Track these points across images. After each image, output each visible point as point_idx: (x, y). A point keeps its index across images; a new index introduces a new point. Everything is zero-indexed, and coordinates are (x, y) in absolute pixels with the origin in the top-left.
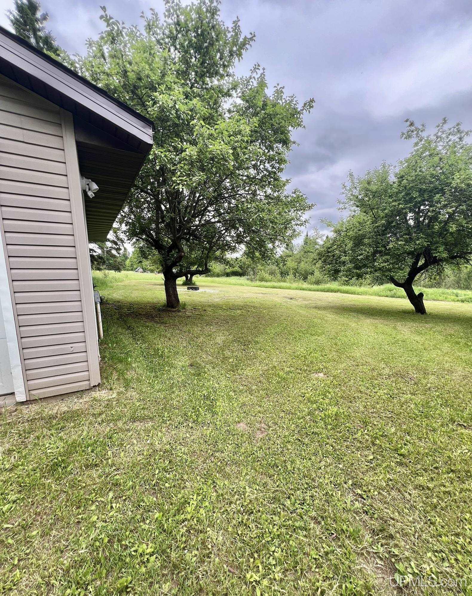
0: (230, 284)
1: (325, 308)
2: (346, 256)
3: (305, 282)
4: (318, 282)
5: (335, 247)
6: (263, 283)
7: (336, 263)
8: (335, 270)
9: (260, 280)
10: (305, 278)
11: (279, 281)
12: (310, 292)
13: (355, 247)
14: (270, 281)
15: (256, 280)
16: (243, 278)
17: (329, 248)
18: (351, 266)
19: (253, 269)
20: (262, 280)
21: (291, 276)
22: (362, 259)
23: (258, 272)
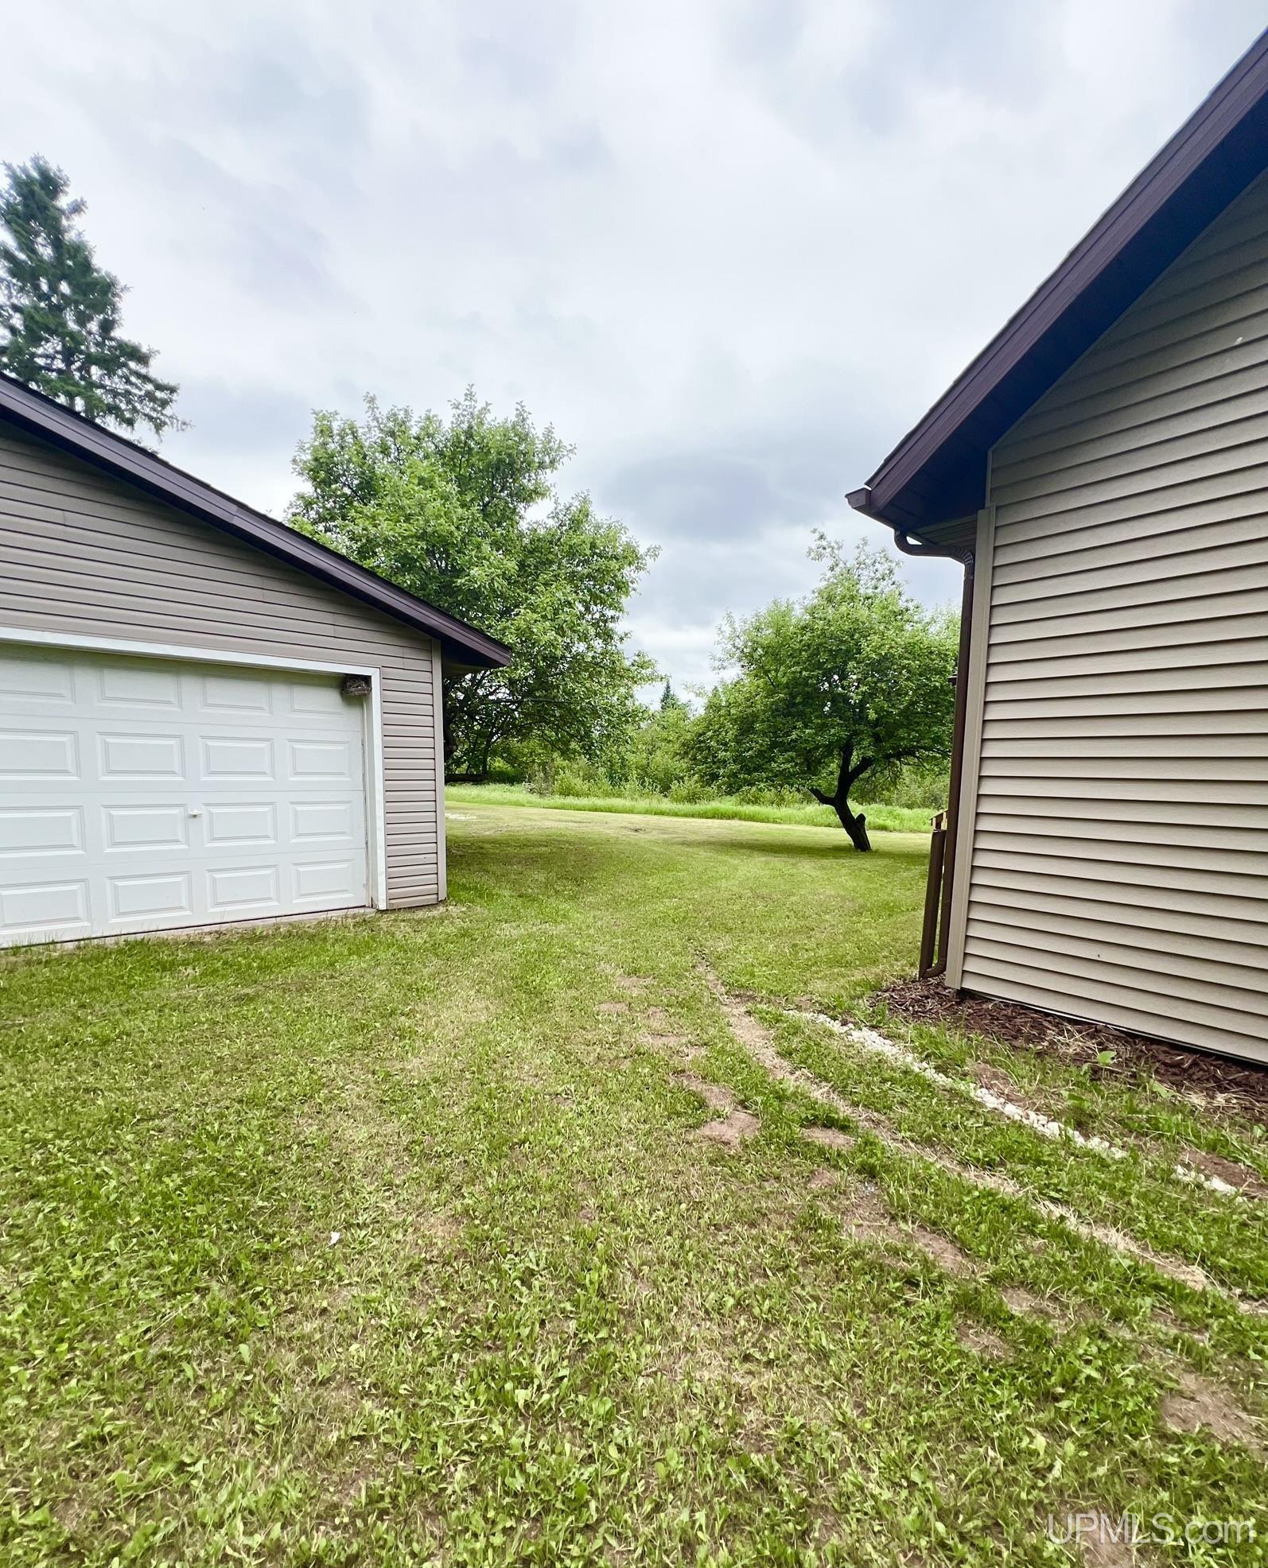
0: (490, 802)
1: (700, 844)
2: (726, 751)
3: (665, 796)
4: (692, 798)
5: (710, 733)
6: (570, 800)
7: (714, 763)
8: (710, 775)
9: (561, 794)
10: (665, 789)
11: (607, 795)
12: (675, 819)
13: (742, 735)
14: (587, 795)
15: (553, 793)
16: (516, 788)
17: (701, 735)
18: (734, 767)
19: (543, 764)
20: (567, 792)
21: (632, 785)
22: (751, 757)
23: (557, 773)
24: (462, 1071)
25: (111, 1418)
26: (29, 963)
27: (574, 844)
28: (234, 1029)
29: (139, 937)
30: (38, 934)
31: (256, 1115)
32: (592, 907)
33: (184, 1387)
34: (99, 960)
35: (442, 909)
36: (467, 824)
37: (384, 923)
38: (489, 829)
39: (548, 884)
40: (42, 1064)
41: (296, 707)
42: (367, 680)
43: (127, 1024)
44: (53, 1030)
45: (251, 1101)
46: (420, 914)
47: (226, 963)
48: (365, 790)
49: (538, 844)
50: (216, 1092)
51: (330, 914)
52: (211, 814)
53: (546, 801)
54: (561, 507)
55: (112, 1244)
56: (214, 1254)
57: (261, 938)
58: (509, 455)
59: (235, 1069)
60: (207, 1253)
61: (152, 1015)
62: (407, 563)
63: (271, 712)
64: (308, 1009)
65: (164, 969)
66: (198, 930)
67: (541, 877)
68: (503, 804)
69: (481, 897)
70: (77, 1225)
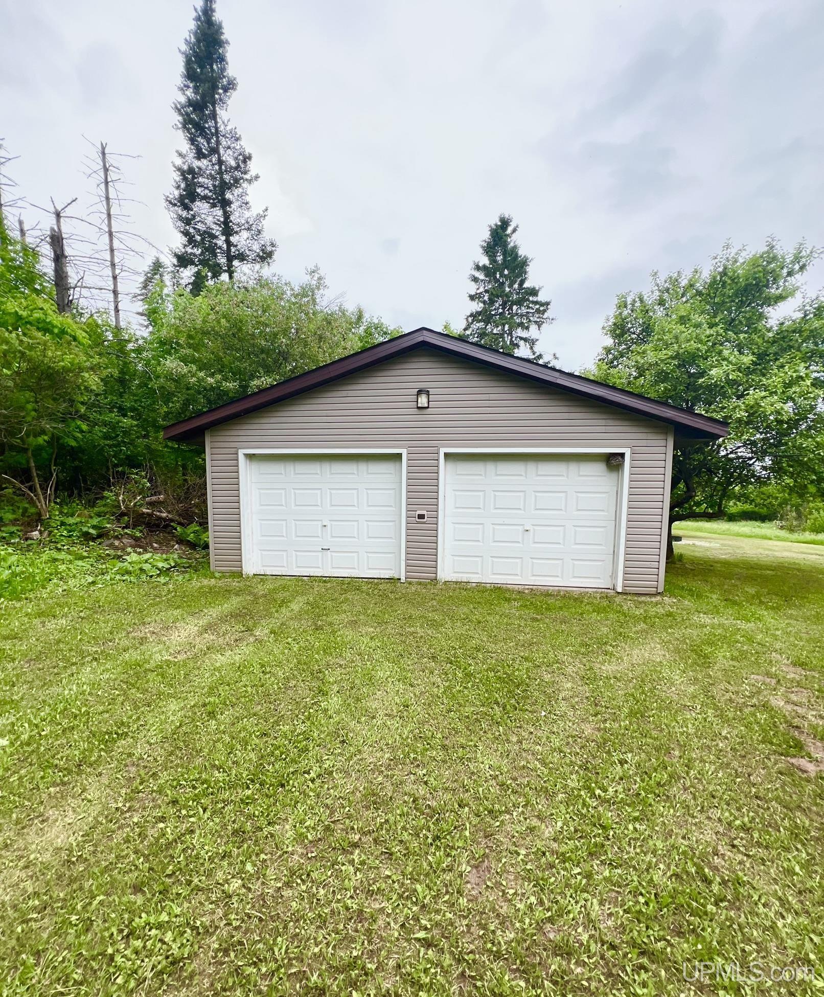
23: (811, 513)
24: (632, 678)
25: (460, 726)
26: (460, 588)
27: (804, 571)
28: (527, 630)
29: (499, 585)
30: (464, 578)
31: (527, 664)
32: (791, 617)
33: (481, 730)
34: (483, 592)
35: (659, 598)
36: (707, 549)
37: (618, 599)
38: (726, 554)
39: (758, 596)
40: (459, 624)
41: (581, 474)
42: (622, 455)
43: (488, 618)
44: (463, 614)
45: (526, 659)
46: (643, 598)
47: (531, 603)
48: (616, 520)
49: (768, 568)
50: (513, 651)
51: (587, 590)
52: (534, 530)
53: (795, 536)
54: (808, 300)
55: (469, 685)
56: (499, 700)
57: (551, 595)
58: (755, 279)
59: (523, 645)
60: (497, 699)
61: (498, 617)
62: (663, 377)
63: (567, 477)
64: (562, 631)
65: (506, 600)
66: (523, 587)
67: (752, 591)
68: (750, 537)
69: (692, 596)
70: (460, 675)
